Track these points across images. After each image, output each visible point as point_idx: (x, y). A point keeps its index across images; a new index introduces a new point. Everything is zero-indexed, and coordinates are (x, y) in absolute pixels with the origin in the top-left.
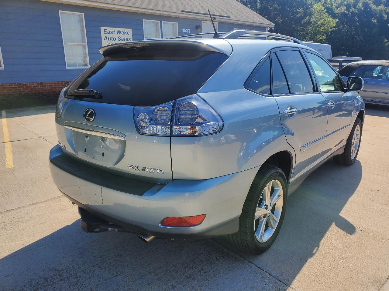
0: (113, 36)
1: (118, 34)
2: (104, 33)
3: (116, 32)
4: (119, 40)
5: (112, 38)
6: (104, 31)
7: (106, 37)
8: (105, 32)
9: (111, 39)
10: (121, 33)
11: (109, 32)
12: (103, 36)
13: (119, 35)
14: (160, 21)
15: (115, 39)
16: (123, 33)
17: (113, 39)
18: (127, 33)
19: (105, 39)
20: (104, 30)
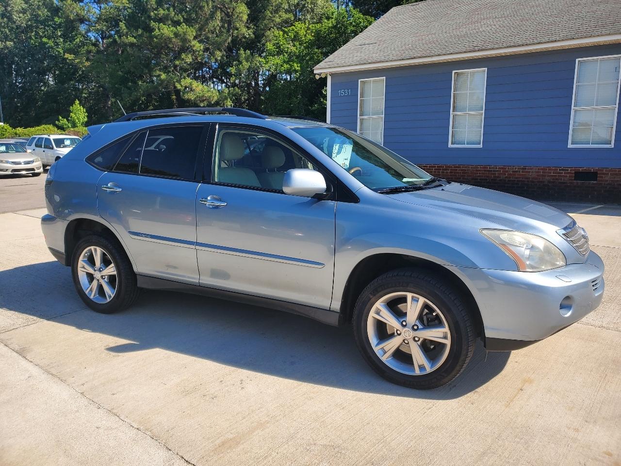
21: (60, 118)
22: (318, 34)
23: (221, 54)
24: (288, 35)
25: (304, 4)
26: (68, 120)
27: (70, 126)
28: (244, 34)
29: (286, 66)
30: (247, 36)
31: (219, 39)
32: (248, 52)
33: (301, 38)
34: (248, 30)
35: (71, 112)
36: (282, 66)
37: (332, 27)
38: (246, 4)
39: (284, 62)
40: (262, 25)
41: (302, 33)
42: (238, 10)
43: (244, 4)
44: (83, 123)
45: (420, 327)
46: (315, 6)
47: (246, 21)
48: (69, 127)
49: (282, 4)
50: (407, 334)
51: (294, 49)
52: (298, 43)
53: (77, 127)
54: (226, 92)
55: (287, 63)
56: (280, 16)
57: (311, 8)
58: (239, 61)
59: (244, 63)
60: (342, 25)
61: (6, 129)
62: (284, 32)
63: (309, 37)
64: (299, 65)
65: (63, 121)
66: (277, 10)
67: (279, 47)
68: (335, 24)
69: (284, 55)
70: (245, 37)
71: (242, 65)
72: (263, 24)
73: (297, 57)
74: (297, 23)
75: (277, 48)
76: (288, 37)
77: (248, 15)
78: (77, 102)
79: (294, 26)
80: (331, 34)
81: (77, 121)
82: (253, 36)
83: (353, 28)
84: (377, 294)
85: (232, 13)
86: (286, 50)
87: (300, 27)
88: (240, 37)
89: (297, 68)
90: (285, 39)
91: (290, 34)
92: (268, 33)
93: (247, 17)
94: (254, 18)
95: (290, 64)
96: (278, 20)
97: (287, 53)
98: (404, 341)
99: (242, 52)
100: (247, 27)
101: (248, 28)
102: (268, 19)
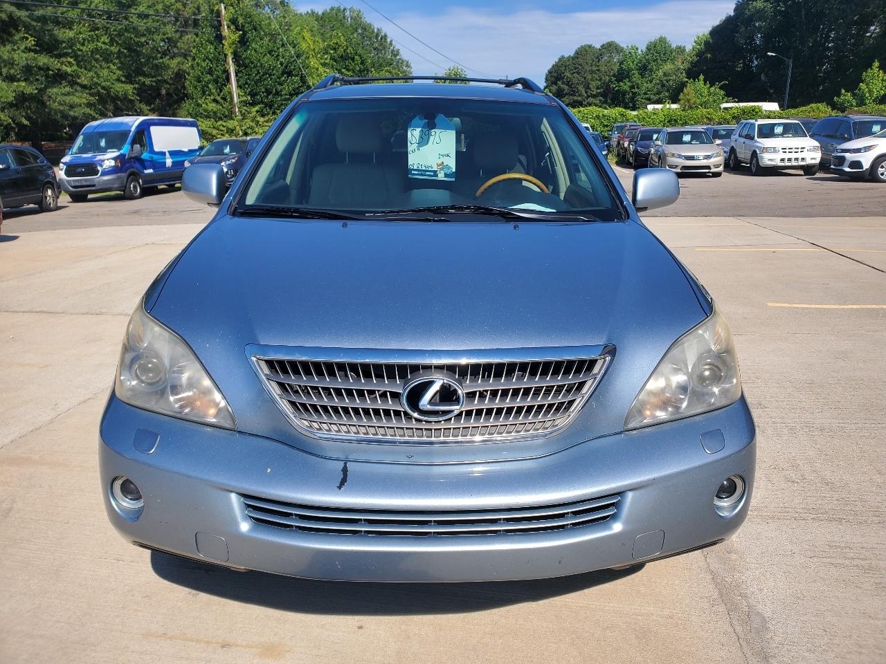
21: (843, 91)
26: (854, 95)
27: (854, 104)
35: (862, 82)
44: (877, 97)
48: (852, 105)
53: (865, 104)
61: (757, 112)
65: (846, 96)
78: (876, 64)
81: (867, 95)
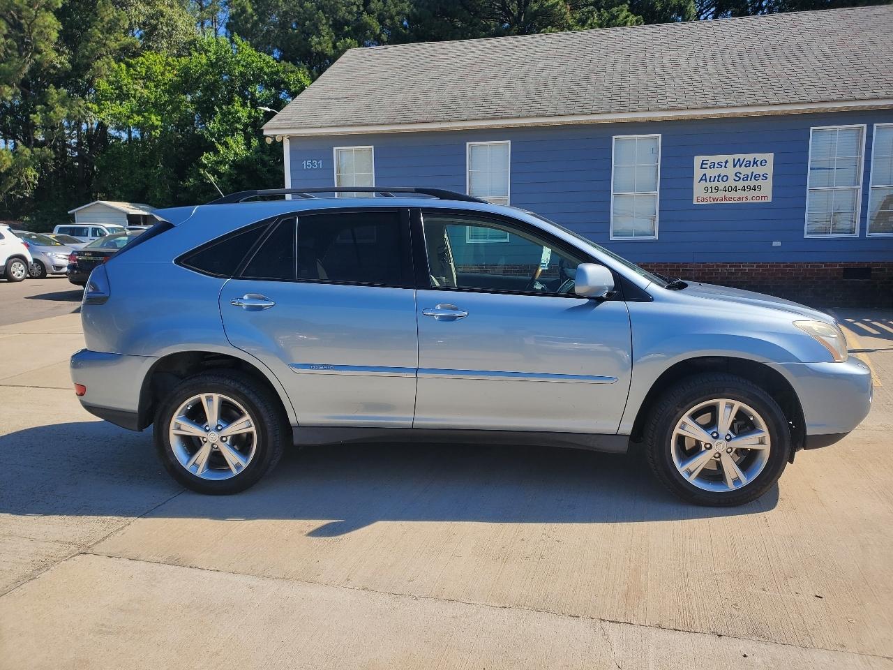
0: (723, 171)
1: (735, 166)
2: (701, 168)
3: (730, 164)
4: (737, 179)
5: (719, 176)
6: (703, 164)
7: (705, 175)
8: (704, 166)
9: (717, 177)
10: (744, 163)
11: (713, 165)
12: (698, 173)
13: (738, 169)
14: (865, 126)
15: (725, 179)
16: (750, 164)
17: (721, 178)
18: (759, 163)
19: (701, 180)
20: (703, 161)
22: (186, 72)
23: (12, 92)
24: (135, 70)
25: (156, 25)
28: (52, 62)
29: (137, 118)
30: (59, 66)
31: (7, 66)
32: (64, 91)
33: (157, 77)
34: (59, 56)
36: (129, 117)
37: (207, 65)
38: (54, 13)
39: (132, 111)
40: (87, 50)
41: (158, 68)
42: (39, 21)
43: (51, 14)
45: (733, 436)
46: (173, 29)
47: (56, 40)
49: (119, 20)
50: (721, 446)
51: (146, 92)
52: (152, 85)
54: (28, 155)
55: (139, 113)
56: (117, 40)
57: (168, 32)
58: (46, 104)
59: (58, 108)
60: (225, 63)
62: (129, 65)
63: (169, 76)
64: (159, 118)
66: (110, 28)
67: (120, 88)
68: (214, 60)
69: (130, 101)
70: (54, 67)
71: (55, 112)
72: (89, 49)
73: (155, 105)
74: (148, 53)
75: (116, 89)
76: (137, 73)
77: (59, 32)
79: (144, 57)
80: (207, 75)
82: (69, 66)
83: (242, 69)
84: (684, 406)
85: (29, 25)
86: (133, 92)
87: (154, 61)
88: (46, 65)
89: (157, 123)
90: (131, 75)
91: (138, 69)
92: (99, 64)
93: (58, 35)
94: (70, 38)
95: (143, 116)
96: (113, 45)
97: (134, 97)
98: (728, 452)
99: (52, 90)
100: (57, 51)
101: (60, 53)
102: (97, 43)
